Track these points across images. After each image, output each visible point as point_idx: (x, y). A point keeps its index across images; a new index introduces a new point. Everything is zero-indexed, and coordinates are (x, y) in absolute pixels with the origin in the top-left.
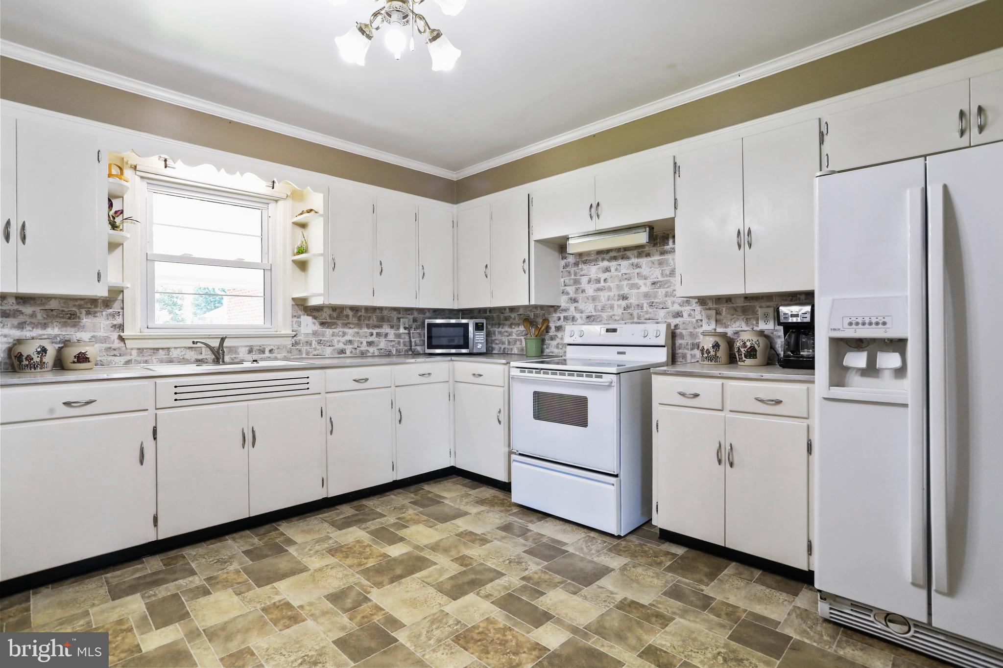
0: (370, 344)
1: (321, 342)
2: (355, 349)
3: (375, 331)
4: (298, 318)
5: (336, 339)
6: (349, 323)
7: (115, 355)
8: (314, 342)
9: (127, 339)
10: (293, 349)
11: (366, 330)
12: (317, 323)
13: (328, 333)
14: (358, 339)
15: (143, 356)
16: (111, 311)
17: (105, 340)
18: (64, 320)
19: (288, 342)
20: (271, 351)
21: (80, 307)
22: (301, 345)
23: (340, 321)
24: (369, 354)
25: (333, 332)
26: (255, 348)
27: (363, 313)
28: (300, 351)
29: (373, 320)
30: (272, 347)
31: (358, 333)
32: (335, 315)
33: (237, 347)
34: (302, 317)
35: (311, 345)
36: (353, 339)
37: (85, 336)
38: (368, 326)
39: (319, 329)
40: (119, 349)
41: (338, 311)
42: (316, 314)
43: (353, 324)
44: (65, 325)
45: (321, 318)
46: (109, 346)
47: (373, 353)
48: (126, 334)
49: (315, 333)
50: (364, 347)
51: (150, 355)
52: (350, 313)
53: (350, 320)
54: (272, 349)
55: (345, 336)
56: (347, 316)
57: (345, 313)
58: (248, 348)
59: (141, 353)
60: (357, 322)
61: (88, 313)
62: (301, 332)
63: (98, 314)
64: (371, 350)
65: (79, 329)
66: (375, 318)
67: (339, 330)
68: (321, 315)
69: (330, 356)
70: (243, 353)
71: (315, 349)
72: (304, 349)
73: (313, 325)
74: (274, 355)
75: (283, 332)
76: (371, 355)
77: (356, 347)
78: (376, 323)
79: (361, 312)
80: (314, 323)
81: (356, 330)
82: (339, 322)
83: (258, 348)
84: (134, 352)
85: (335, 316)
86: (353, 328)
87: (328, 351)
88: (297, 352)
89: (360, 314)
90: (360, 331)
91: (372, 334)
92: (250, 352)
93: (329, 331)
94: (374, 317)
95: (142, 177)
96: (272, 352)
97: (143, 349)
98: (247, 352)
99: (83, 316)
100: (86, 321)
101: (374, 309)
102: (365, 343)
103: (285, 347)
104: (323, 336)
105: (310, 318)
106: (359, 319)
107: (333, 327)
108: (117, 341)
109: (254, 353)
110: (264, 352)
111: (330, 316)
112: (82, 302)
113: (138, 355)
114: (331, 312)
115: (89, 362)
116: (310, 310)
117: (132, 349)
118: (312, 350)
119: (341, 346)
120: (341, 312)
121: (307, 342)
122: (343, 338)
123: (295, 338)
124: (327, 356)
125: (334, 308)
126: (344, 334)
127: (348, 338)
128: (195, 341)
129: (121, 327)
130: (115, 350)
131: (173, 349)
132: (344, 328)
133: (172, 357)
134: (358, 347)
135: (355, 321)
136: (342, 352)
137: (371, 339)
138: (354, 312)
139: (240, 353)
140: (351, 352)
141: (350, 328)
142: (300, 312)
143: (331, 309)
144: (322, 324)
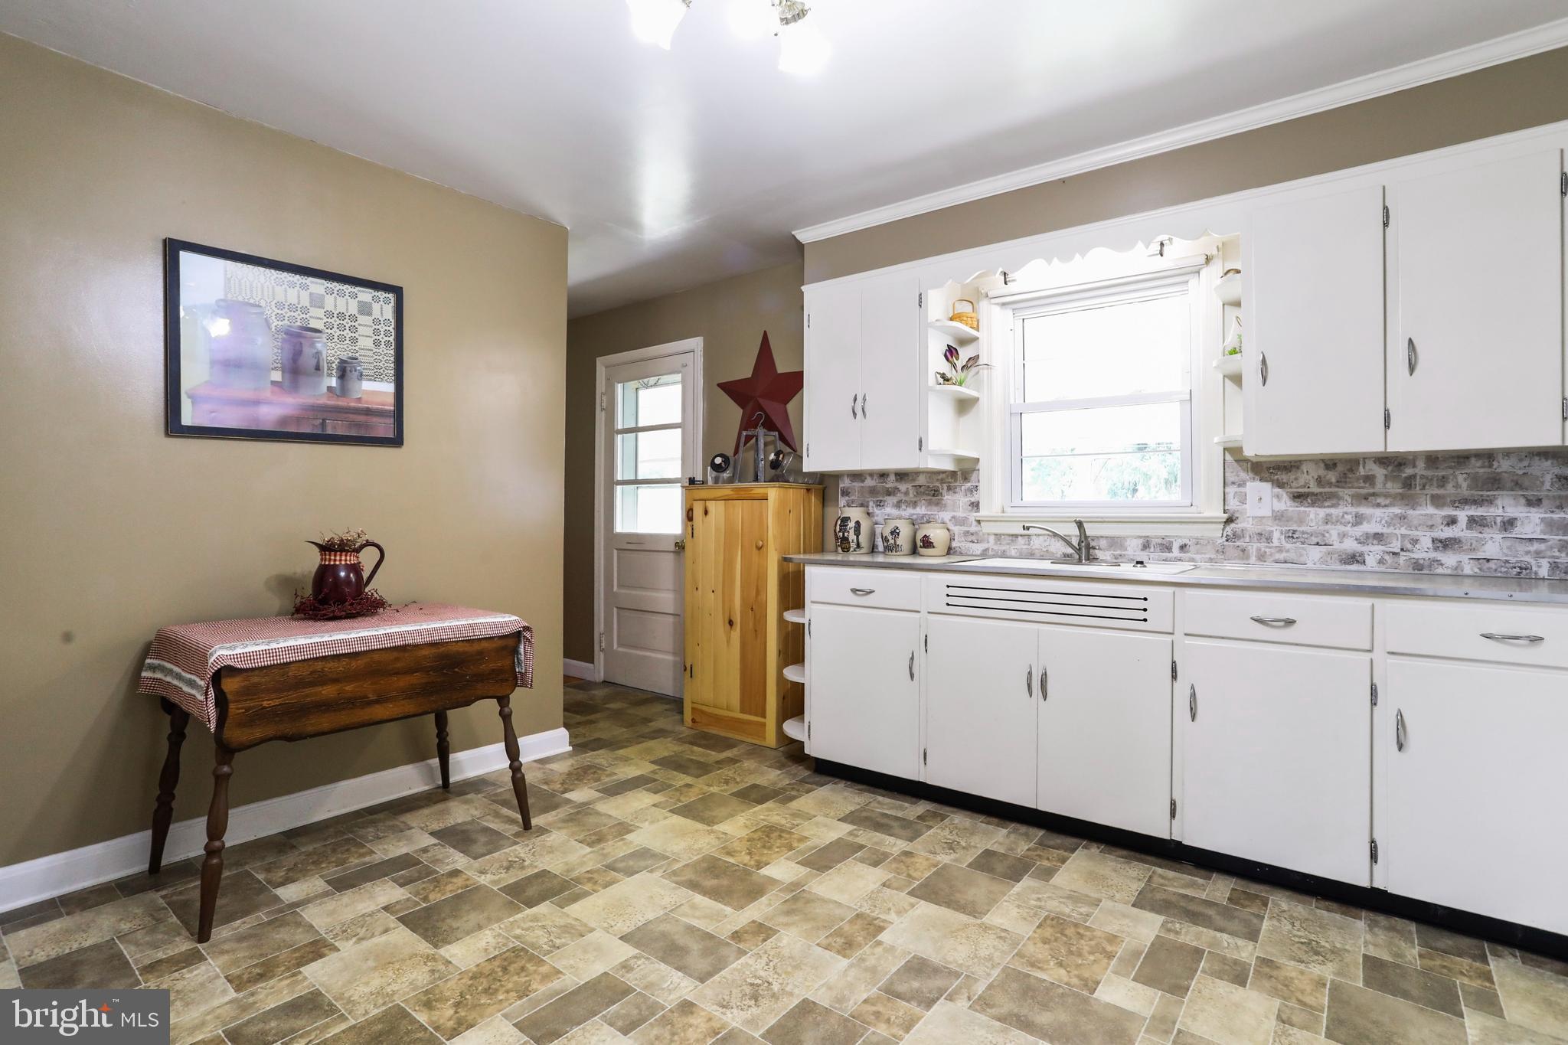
0: (1445, 544)
1: (1295, 536)
2: (1394, 554)
3: (1463, 515)
4: (1240, 486)
5: (1334, 532)
6: (1374, 494)
7: (972, 542)
8: (1276, 535)
9: (983, 521)
10: (1229, 546)
11: (1431, 510)
12: (1285, 495)
13: (1312, 516)
14: (1403, 531)
15: (1000, 544)
16: (969, 484)
17: (962, 522)
18: (929, 498)
19: (1216, 532)
20: (1183, 548)
21: (942, 481)
22: (1247, 540)
23: (1346, 491)
24: (1440, 570)
25: (1327, 515)
26: (1154, 542)
27: (1420, 469)
28: (1243, 551)
29: (1457, 486)
30: (1187, 542)
31: (1403, 517)
32: (1332, 476)
33: (1123, 538)
34: (1248, 484)
35: (1269, 540)
36: (1385, 530)
37: (946, 516)
38: (1437, 501)
39: (1291, 509)
40: (976, 533)
41: (1340, 468)
42: (1283, 477)
43: (1386, 496)
44: (930, 503)
45: (1294, 484)
46: (966, 529)
47: (1459, 566)
48: (984, 512)
49: (1278, 517)
50: (1424, 551)
51: (1008, 544)
52: (1379, 472)
53: (1379, 487)
54: (1186, 545)
55: (1361, 523)
56: (1370, 479)
57: (1362, 471)
58: (1141, 541)
59: (999, 540)
60: (1400, 491)
61: (949, 489)
62: (1246, 513)
63: (958, 490)
64: (1449, 559)
65: (941, 507)
66: (1465, 480)
67: (1345, 510)
68: (1296, 479)
69: (1318, 566)
70: (1133, 548)
71: (1280, 549)
72: (1253, 548)
73: (1275, 500)
74: (1189, 554)
75: (1207, 514)
76: (1449, 572)
77: (1399, 550)
78: (1465, 491)
79: (1414, 466)
80: (1278, 497)
81: (1397, 510)
82: (1346, 493)
83: (1160, 541)
84: (992, 539)
85: (1334, 480)
86: (1386, 506)
87: (1315, 554)
88: (1238, 553)
89: (1408, 471)
90: (1410, 512)
91: (1452, 521)
92: (1146, 546)
93: (1315, 515)
94: (1460, 479)
95: (1004, 304)
96: (1185, 549)
97: (1001, 535)
98: (1140, 547)
99: (944, 492)
100: (947, 498)
101: (1462, 458)
102: (1426, 542)
103: (1211, 541)
104: (1301, 522)
105: (1267, 486)
106: (1408, 483)
107: (1326, 504)
108: (974, 523)
109: (1152, 549)
110: (1169, 549)
111: (1320, 481)
112: (944, 476)
113: (996, 543)
114: (1322, 472)
115: (934, 547)
116: (1269, 468)
117: (989, 534)
118: (1273, 550)
119: (1350, 545)
120: (1351, 470)
121: (1260, 534)
122: (1355, 528)
123: (1233, 525)
124: (1310, 565)
125: (1330, 463)
126: (1359, 520)
127: (1369, 527)
128: (1026, 525)
129: (975, 506)
130: (972, 534)
131: (1035, 537)
132: (1359, 505)
133: (1034, 547)
134: (1402, 550)
135: (1394, 488)
136: (1354, 558)
137: (1448, 533)
138: (1390, 468)
139: (1129, 548)
140: (1381, 562)
141: (1378, 505)
142: (1243, 475)
143: (1322, 465)
144: (1298, 497)
